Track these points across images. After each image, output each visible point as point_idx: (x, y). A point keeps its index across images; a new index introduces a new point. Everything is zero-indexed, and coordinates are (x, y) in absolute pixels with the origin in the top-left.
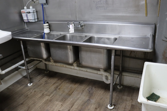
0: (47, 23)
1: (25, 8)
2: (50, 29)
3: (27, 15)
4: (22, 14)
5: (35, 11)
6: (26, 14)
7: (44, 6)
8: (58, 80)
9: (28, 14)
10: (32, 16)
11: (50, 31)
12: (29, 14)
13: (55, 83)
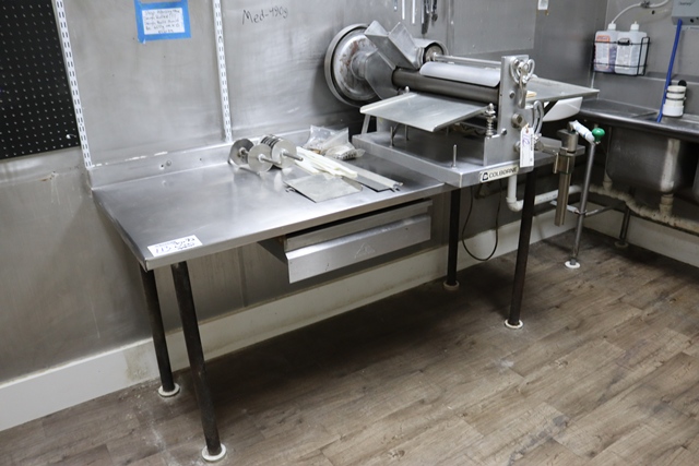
0: (682, 83)
1: (612, 26)
2: (684, 104)
3: (613, 52)
4: (597, 44)
5: (646, 41)
6: (611, 45)
7: (684, 27)
8: (666, 275)
9: (619, 47)
10: (634, 56)
11: (684, 112)
12: (624, 47)
13: (654, 282)
